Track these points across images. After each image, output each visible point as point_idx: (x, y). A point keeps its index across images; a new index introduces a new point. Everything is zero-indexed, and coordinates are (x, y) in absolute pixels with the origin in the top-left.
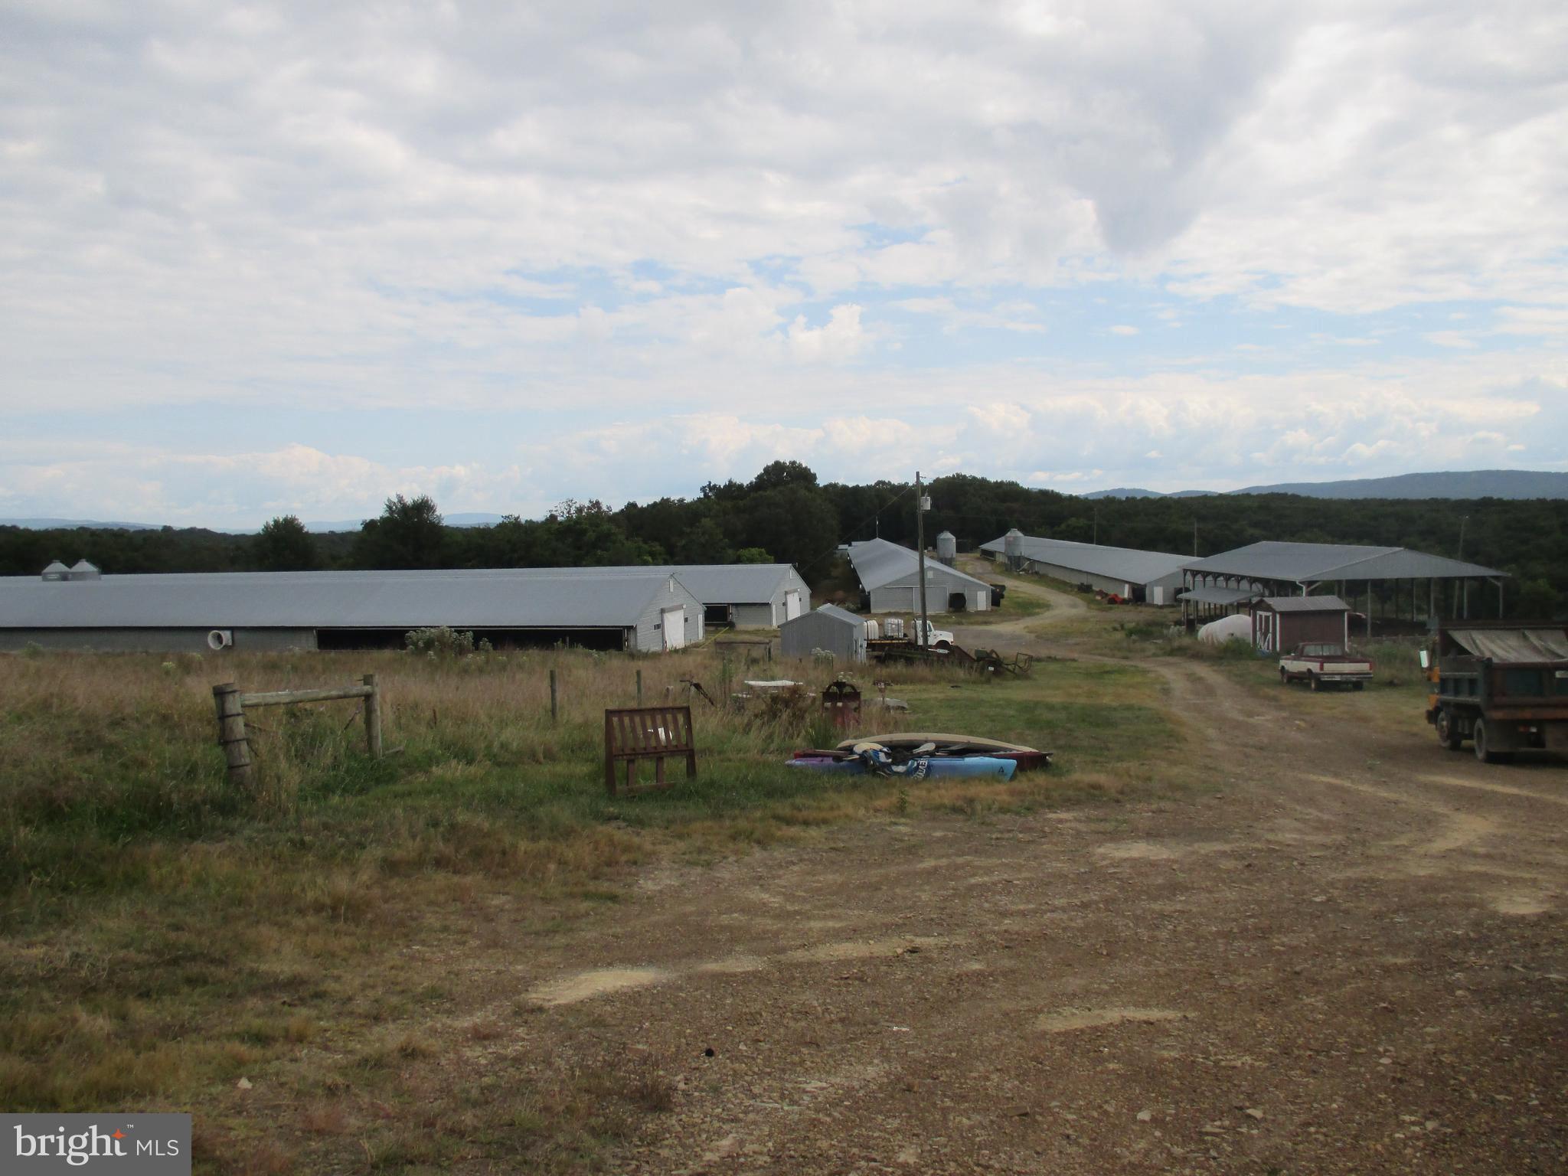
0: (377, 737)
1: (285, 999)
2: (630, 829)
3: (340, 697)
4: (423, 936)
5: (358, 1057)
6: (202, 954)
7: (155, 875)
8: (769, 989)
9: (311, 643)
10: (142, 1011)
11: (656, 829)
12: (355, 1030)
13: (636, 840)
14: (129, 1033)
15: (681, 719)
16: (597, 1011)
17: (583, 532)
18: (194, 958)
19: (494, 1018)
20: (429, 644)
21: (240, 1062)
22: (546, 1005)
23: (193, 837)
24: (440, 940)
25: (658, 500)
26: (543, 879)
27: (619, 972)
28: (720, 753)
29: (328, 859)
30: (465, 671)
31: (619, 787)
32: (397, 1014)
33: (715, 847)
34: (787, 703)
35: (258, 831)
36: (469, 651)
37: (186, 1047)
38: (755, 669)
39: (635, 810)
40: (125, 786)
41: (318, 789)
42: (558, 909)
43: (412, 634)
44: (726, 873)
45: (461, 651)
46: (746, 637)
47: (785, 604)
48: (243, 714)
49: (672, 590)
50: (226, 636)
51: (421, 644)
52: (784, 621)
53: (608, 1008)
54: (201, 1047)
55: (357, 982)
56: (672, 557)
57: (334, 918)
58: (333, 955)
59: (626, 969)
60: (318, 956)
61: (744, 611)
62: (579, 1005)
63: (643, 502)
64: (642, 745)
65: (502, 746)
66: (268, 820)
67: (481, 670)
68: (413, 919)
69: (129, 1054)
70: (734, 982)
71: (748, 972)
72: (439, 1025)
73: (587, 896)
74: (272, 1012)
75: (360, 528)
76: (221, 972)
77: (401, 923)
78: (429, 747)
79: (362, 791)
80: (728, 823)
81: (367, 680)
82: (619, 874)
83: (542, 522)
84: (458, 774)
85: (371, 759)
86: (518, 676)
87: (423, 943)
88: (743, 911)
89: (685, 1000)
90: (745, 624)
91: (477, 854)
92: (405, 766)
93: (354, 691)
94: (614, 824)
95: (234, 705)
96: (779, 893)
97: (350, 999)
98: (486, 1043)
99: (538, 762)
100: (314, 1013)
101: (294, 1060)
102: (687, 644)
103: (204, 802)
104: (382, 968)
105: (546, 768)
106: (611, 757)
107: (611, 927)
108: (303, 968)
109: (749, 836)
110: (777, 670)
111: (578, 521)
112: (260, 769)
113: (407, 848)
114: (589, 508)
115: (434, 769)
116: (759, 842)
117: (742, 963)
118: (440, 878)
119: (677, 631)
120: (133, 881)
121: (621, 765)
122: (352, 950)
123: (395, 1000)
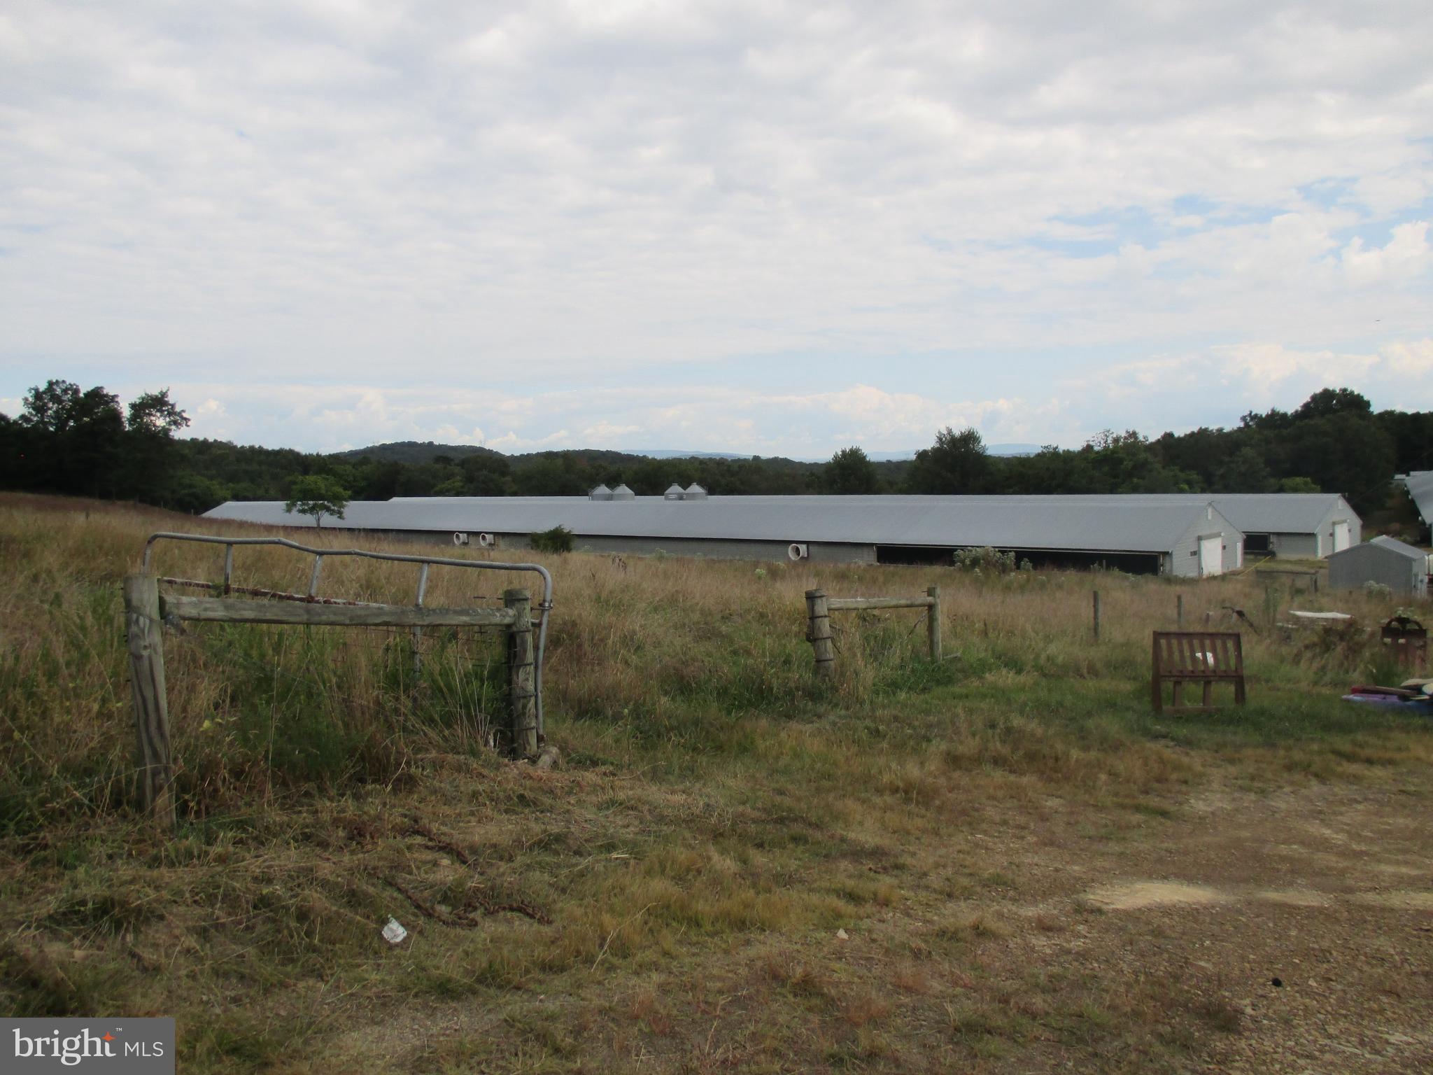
0: (937, 643)
1: (871, 866)
2: (1178, 749)
3: (907, 606)
4: (984, 826)
5: (936, 928)
6: (802, 817)
7: (761, 745)
8: (1338, 928)
9: (871, 557)
10: (759, 859)
11: (1206, 751)
12: (931, 903)
13: (1185, 760)
14: (749, 875)
15: (1230, 644)
16: (1156, 922)
17: (1121, 461)
18: (795, 820)
19: (1055, 912)
20: (975, 562)
21: (838, 916)
22: (1105, 907)
23: (789, 717)
24: (1000, 832)
25: (1196, 429)
26: (1094, 787)
27: (1174, 886)
28: (1267, 681)
29: (899, 747)
30: (1007, 588)
31: (1165, 707)
32: (968, 894)
33: (1269, 775)
34: (1342, 636)
35: (840, 717)
36: (1011, 570)
37: (794, 894)
38: (1299, 599)
39: (1183, 731)
40: (735, 669)
41: (888, 685)
42: (1110, 817)
43: (960, 552)
44: (1283, 802)
45: (1004, 569)
46: (1289, 567)
47: (1332, 535)
48: (829, 616)
49: (1210, 517)
50: (803, 548)
51: (968, 562)
52: (1329, 553)
53: (1166, 920)
54: (805, 896)
55: (931, 860)
56: (1210, 484)
57: (908, 800)
58: (908, 833)
59: (1182, 884)
60: (894, 832)
61: (1284, 540)
62: (1137, 914)
63: (1179, 432)
64: (1190, 668)
65: (1048, 659)
66: (847, 708)
67: (1022, 588)
68: (977, 810)
69: (752, 893)
70: (1298, 914)
71: (1313, 907)
72: (1005, 910)
73: (1137, 809)
74: (861, 876)
75: (913, 457)
76: (819, 835)
77: (964, 812)
78: (982, 655)
79: (924, 690)
80: (1282, 753)
81: (931, 592)
82: (1169, 791)
83: (1079, 452)
84: (1009, 681)
85: (933, 662)
86: (1059, 595)
87: (985, 832)
88: (1302, 843)
89: (1246, 925)
90: (1287, 555)
91: (1031, 757)
92: (963, 671)
93: (919, 601)
94: (1163, 742)
95: (821, 608)
96: (1342, 830)
97: (925, 874)
98: (1050, 934)
99: (1082, 676)
100: (895, 882)
101: (882, 921)
102: (1226, 571)
103: (797, 689)
104: (951, 850)
105: (1091, 683)
106: (1157, 679)
107: (1162, 842)
108: (885, 841)
109: (1306, 769)
110: (1325, 601)
111: (1114, 451)
112: (842, 665)
113: (969, 746)
114: (1125, 438)
115: (987, 675)
116: (1316, 775)
117: (1306, 897)
118: (998, 775)
119: (1213, 559)
120: (745, 749)
121: (1168, 686)
122: (925, 831)
123: (965, 881)
